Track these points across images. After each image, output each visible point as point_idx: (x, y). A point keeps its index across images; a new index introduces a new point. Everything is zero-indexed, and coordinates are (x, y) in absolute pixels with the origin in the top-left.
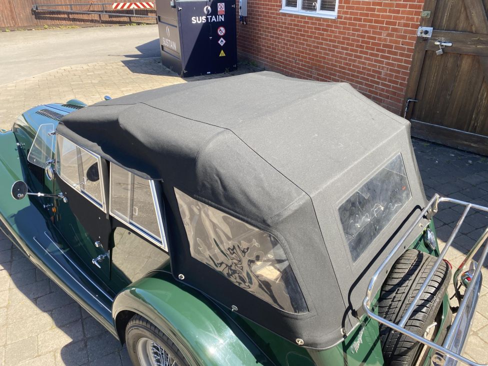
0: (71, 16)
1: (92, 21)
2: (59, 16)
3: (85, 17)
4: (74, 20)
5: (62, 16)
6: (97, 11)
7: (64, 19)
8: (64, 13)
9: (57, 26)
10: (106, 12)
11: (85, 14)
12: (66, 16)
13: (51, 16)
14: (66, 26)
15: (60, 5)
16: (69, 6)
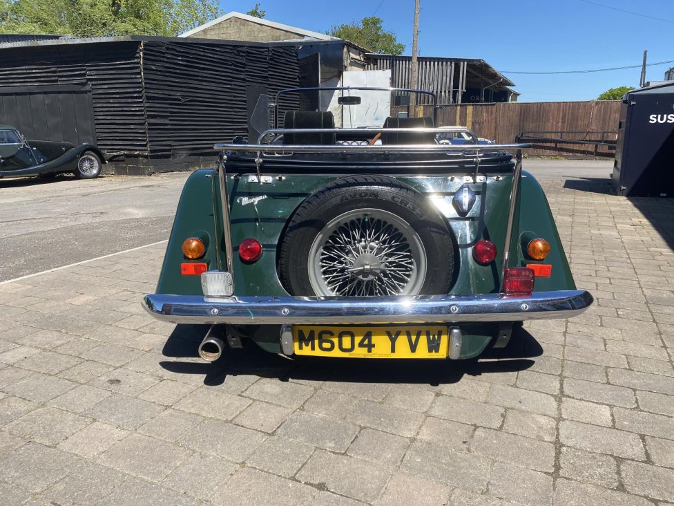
0: (559, 146)
1: (583, 152)
2: (544, 144)
3: (576, 147)
4: (561, 150)
5: (548, 145)
6: (593, 141)
7: (550, 148)
8: (551, 141)
9: (539, 156)
10: (606, 142)
11: (577, 143)
12: (553, 145)
13: (536, 144)
14: (548, 156)
15: (548, 132)
16: (560, 134)
